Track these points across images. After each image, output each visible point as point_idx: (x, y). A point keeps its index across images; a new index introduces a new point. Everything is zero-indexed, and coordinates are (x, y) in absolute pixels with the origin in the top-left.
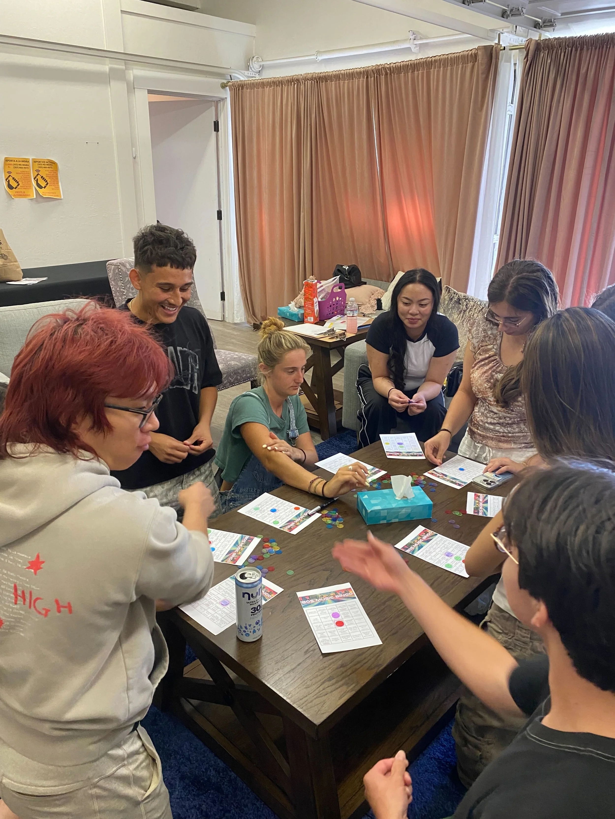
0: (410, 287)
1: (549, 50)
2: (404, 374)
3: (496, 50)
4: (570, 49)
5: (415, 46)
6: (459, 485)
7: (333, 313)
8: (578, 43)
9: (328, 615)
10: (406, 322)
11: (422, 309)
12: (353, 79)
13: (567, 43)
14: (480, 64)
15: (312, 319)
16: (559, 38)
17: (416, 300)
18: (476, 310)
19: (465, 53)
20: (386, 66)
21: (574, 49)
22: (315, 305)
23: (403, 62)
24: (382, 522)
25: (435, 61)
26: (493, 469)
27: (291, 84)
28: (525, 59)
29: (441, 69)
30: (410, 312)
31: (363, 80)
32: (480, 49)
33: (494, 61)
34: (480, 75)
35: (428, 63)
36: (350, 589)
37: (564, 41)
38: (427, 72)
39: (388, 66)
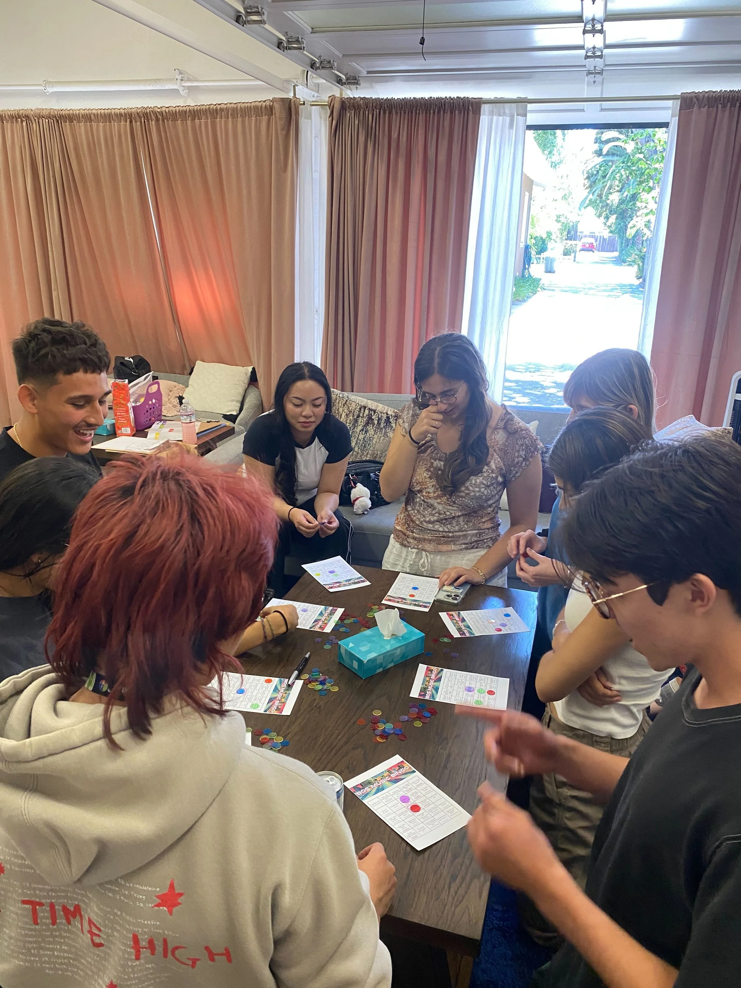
0: (299, 384)
1: (355, 110)
2: (295, 488)
3: (295, 104)
4: (378, 111)
5: (183, 88)
6: (425, 607)
7: (150, 420)
8: (386, 106)
9: (396, 802)
10: (298, 426)
11: (316, 410)
12: (110, 122)
13: (374, 105)
14: (278, 119)
15: (128, 430)
16: (364, 98)
17: (308, 399)
18: (340, 404)
19: (257, 104)
20: (156, 109)
21: (382, 111)
22: (130, 411)
23: (178, 106)
24: (378, 671)
25: (222, 110)
26: (449, 581)
27: (17, 122)
28: (329, 117)
29: (230, 119)
30: (304, 414)
31: (126, 125)
32: (276, 101)
33: (293, 117)
34: (279, 131)
35: (212, 111)
36: (403, 761)
37: (371, 101)
38: (211, 122)
39: (159, 110)
